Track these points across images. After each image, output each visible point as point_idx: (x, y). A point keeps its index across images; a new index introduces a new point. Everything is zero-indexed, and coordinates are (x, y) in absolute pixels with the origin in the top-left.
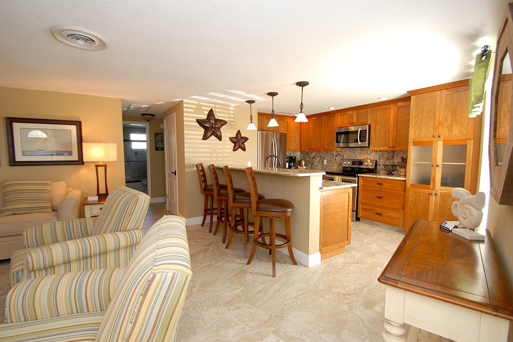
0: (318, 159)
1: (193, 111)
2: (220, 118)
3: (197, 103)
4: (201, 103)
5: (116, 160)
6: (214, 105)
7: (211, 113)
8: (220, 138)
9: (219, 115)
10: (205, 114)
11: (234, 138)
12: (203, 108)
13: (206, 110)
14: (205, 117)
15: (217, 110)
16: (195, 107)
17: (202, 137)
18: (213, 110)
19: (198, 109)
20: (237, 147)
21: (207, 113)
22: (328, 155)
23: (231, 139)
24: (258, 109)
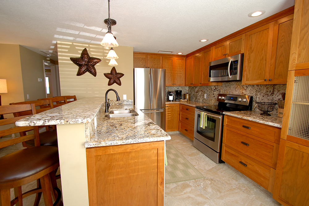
0: (200, 93)
1: (67, 50)
2: (94, 57)
3: (71, 43)
4: (74, 44)
5: (6, 92)
6: (88, 45)
7: (85, 52)
8: (95, 74)
9: (92, 54)
10: (78, 54)
11: (109, 74)
12: (76, 48)
13: (80, 50)
14: (79, 56)
15: (91, 49)
16: (69, 47)
17: (76, 73)
18: (87, 49)
19: (72, 48)
20: (112, 82)
21: (81, 52)
22: (208, 89)
23: (106, 75)
24: (134, 48)
